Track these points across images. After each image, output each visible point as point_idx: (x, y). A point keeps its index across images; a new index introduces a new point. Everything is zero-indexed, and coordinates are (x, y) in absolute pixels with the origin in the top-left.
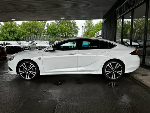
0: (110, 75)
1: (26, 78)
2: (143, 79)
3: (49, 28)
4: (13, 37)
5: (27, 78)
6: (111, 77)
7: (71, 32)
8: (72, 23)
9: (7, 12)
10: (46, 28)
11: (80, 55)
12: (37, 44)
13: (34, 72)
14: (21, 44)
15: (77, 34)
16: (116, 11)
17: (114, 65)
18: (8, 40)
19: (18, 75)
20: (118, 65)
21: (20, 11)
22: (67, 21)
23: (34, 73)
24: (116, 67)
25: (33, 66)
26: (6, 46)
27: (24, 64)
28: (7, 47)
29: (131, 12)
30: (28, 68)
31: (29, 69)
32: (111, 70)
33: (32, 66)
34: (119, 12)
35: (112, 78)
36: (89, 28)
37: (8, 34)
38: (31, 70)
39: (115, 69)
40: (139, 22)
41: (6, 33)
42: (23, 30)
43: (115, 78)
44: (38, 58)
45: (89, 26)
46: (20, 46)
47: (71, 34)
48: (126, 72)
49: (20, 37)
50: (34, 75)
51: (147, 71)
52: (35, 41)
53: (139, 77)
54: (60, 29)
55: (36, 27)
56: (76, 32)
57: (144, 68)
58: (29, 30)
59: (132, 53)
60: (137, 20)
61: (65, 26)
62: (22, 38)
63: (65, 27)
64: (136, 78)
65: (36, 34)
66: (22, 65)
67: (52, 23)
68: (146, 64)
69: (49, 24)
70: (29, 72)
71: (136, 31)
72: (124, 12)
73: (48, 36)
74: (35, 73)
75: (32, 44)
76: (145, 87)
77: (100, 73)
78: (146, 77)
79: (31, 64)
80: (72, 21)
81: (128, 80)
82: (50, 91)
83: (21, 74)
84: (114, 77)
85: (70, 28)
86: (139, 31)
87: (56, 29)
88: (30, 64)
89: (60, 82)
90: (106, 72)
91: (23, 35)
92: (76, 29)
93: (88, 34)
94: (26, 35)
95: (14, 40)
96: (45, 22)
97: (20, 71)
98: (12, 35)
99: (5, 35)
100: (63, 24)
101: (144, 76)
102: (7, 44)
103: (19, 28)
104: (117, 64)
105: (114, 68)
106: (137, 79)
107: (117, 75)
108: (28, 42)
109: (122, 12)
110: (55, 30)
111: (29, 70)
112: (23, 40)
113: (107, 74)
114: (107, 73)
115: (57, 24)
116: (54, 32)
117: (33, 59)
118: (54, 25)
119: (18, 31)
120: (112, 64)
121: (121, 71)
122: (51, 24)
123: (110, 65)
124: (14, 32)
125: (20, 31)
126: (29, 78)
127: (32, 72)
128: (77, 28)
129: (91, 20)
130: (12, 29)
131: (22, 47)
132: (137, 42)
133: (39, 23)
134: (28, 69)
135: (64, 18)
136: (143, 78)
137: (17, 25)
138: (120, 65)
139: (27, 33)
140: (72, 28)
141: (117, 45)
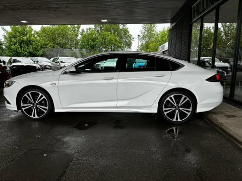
0: (172, 115)
1: (32, 116)
2: (227, 123)
3: (84, 37)
4: (26, 51)
5: (34, 116)
6: (173, 118)
7: (119, 45)
8: (121, 30)
9: (13, 9)
10: (80, 37)
11: (120, 81)
12: (62, 62)
13: (45, 107)
14: (38, 62)
15: (130, 48)
16: (191, 8)
17: (178, 98)
18: (18, 55)
19: (20, 111)
20: (185, 98)
21: (34, 9)
22: (113, 26)
23: (45, 109)
24: (182, 102)
25: (44, 97)
26: (12, 65)
27: (29, 93)
28: (14, 66)
29: (214, 11)
30: (35, 100)
31: (37, 102)
32: (173, 106)
33: (42, 96)
34: (197, 10)
35: (175, 120)
36: (150, 38)
37: (19, 46)
38: (40, 103)
39: (180, 105)
40: (233, 29)
41: (15, 44)
42: (43, 39)
43: (179, 120)
44: (51, 84)
45: (149, 34)
46: (34, 65)
47: (121, 47)
48: (199, 110)
49: (37, 51)
50: (46, 112)
51: (237, 109)
52: (60, 58)
53: (221, 120)
54: (103, 39)
55: (64, 36)
56: (129, 45)
57: (233, 105)
58: (53, 40)
59: (209, 80)
60: (230, 26)
61: (111, 33)
62: (41, 52)
63: (110, 36)
64: (215, 122)
65: (63, 46)
66: (26, 95)
67: (90, 28)
68: (236, 98)
69: (85, 31)
70: (38, 106)
71: (228, 44)
72: (204, 10)
73: (83, 50)
74: (47, 108)
75: (54, 63)
76: (228, 137)
77: (155, 111)
78: (232, 120)
79: (41, 94)
80: (121, 27)
81: (201, 123)
82: (67, 139)
83: (23, 109)
84: (177, 119)
85: (118, 38)
86: (232, 43)
87: (95, 38)
88: (39, 94)
89: (86, 125)
90: (164, 109)
91: (42, 47)
92: (128, 39)
93: (148, 48)
94: (47, 48)
95: (27, 56)
96: (79, 28)
97: (22, 105)
98: (25, 48)
99: (13, 47)
100: (107, 31)
101: (228, 118)
102: (15, 61)
103: (36, 36)
104: (184, 96)
105: (178, 103)
106: (217, 124)
107: (182, 115)
108: (50, 59)
109: (201, 11)
110: (94, 40)
111: (37, 104)
112: (42, 56)
113: (166, 113)
114: (166, 111)
115: (98, 31)
116: (92, 43)
117: (43, 85)
118: (93, 32)
119: (34, 42)
120: (174, 97)
121: (191, 109)
122: (87, 31)
123: (171, 98)
124: (28, 43)
125: (38, 41)
126: (36, 117)
127: (41, 107)
128: (130, 37)
129: (153, 25)
130: (25, 38)
131: (37, 66)
132: (229, 63)
133: (69, 28)
134: (35, 102)
135: (106, 21)
136: (228, 121)
137: (33, 32)
138: (188, 99)
139: (50, 44)
140: (121, 38)
141: (184, 66)
